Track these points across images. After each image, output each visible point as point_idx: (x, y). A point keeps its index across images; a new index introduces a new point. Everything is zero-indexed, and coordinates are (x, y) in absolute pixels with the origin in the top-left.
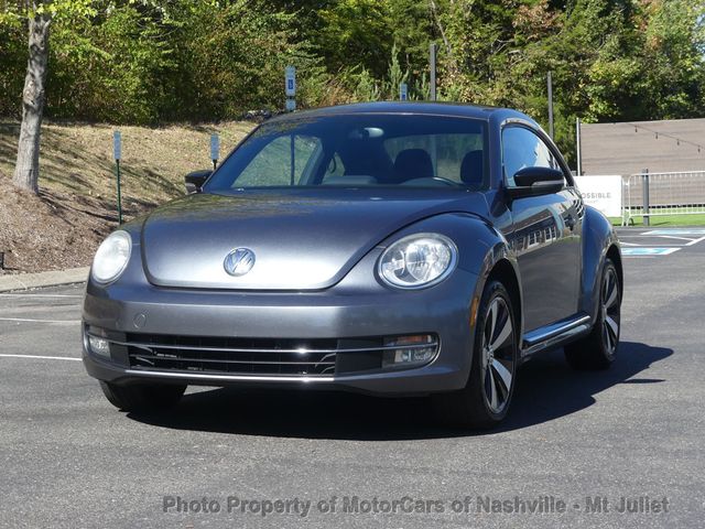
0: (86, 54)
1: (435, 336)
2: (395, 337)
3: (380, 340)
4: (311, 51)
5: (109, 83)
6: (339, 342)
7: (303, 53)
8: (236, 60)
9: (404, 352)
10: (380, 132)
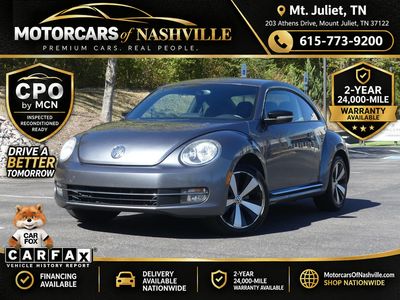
1: (207, 189)
2: (186, 189)
6: (158, 191)
9: (192, 196)
10: (209, 92)
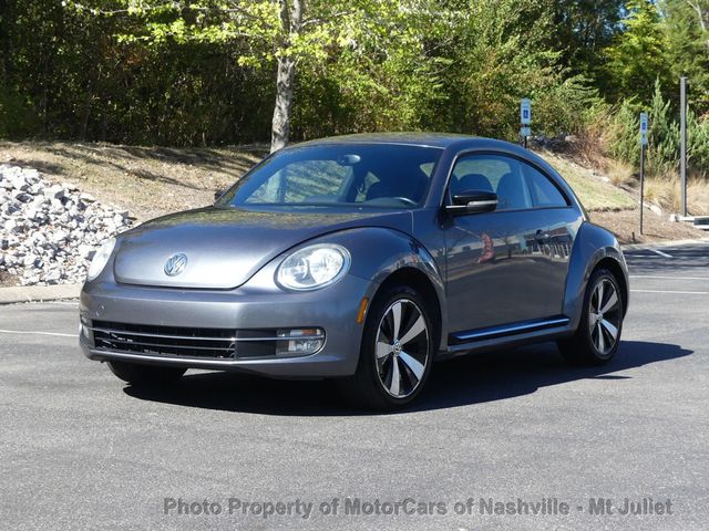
0: (366, 88)
1: (322, 329)
2: (287, 330)
3: (273, 332)
4: (587, 84)
5: (388, 113)
6: (237, 332)
7: (576, 86)
8: (507, 92)
9: (297, 342)
10: (357, 158)
